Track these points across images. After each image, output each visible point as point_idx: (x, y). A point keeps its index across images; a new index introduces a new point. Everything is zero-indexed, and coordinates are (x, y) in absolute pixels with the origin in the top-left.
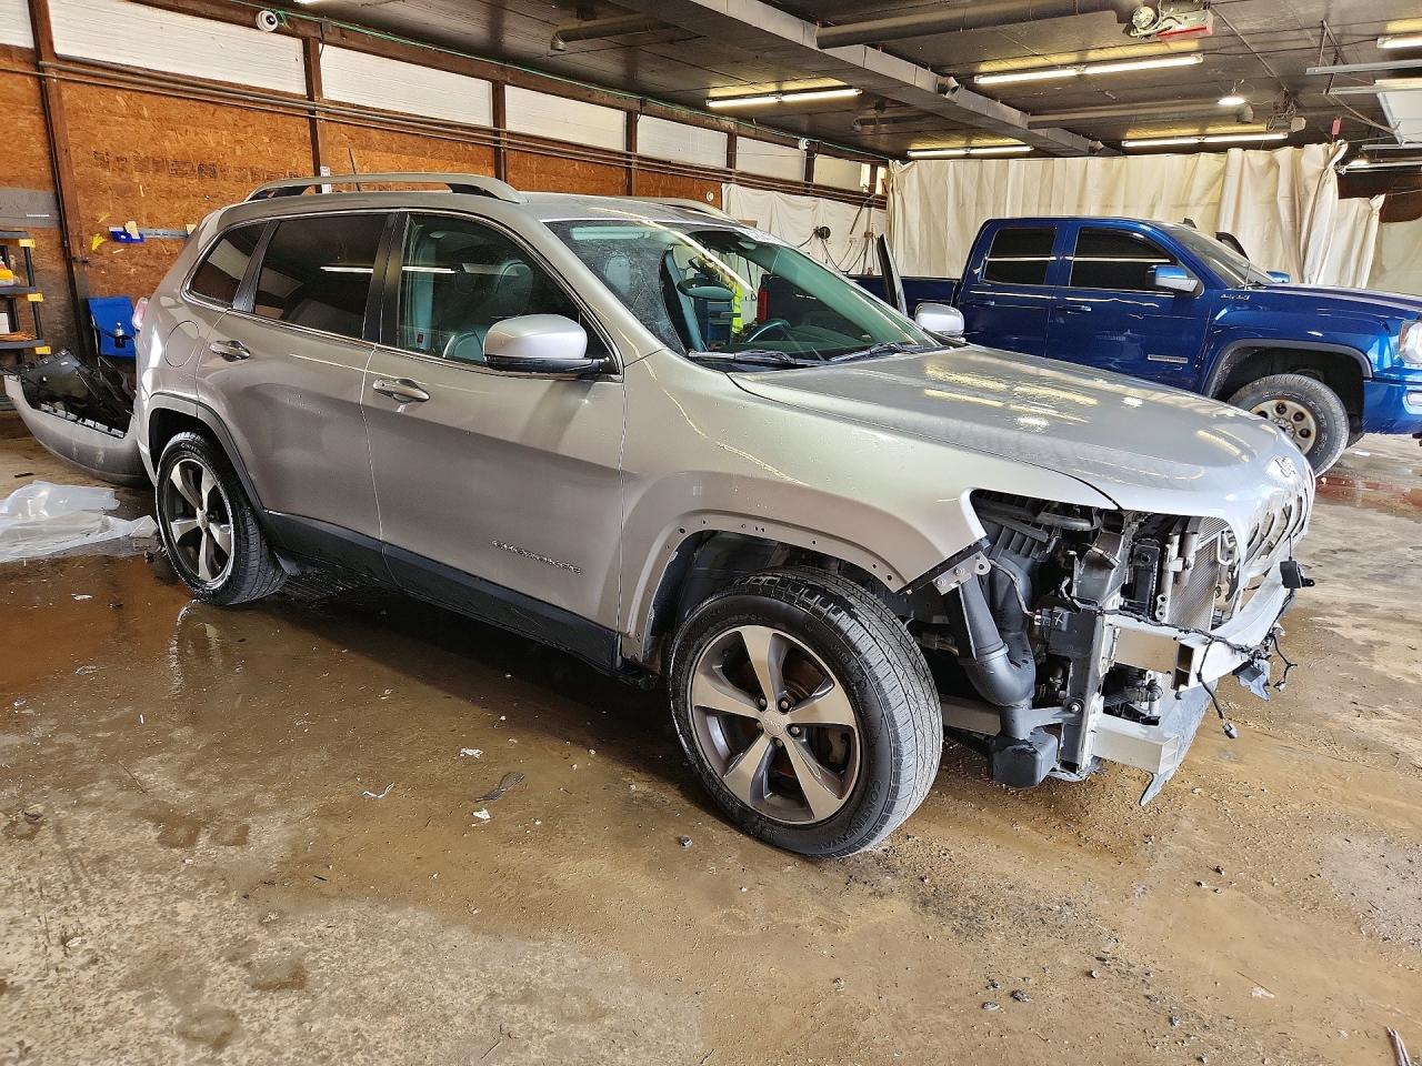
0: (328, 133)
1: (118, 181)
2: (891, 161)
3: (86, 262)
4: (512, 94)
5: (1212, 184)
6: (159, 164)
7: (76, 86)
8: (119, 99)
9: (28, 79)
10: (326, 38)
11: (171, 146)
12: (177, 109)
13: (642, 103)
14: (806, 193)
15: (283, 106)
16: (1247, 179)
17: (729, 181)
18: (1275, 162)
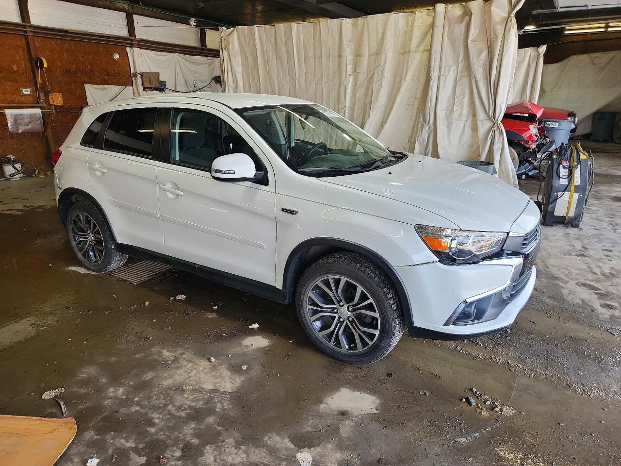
2: (220, 27)
5: (426, 34)
14: (202, 55)
16: (447, 28)
17: (131, 45)
18: (469, 13)
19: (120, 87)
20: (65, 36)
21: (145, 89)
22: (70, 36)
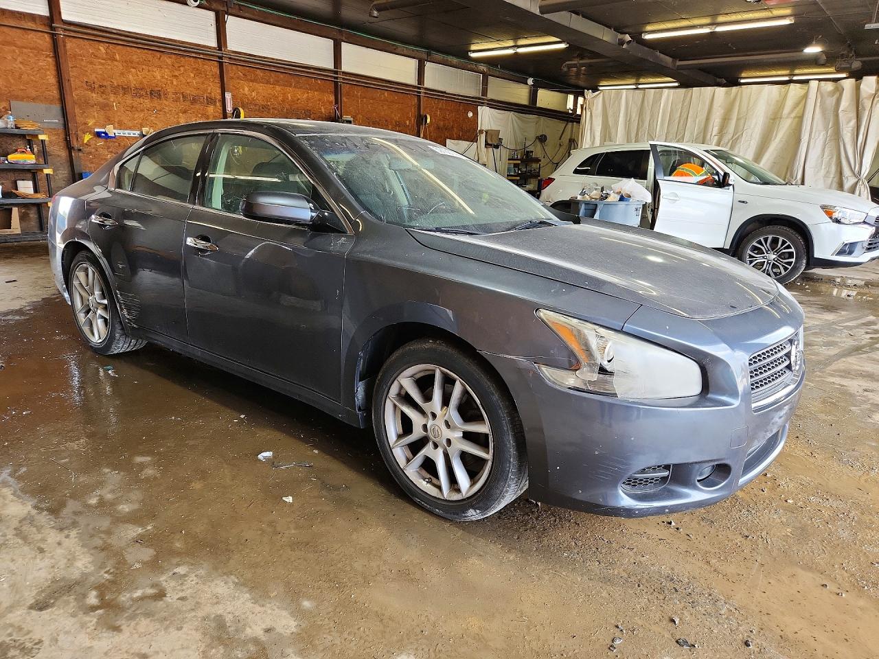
0: (230, 71)
1: (101, 100)
2: (586, 91)
3: (80, 150)
4: (346, 47)
5: (797, 104)
6: (126, 89)
7: (74, 40)
8: (101, 48)
9: (46, 35)
10: (230, 11)
11: (133, 79)
12: (137, 55)
13: (429, 54)
14: (531, 113)
15: (203, 54)
16: (819, 101)
17: (482, 104)
18: (840, 88)
19: (468, 143)
21: (487, 144)
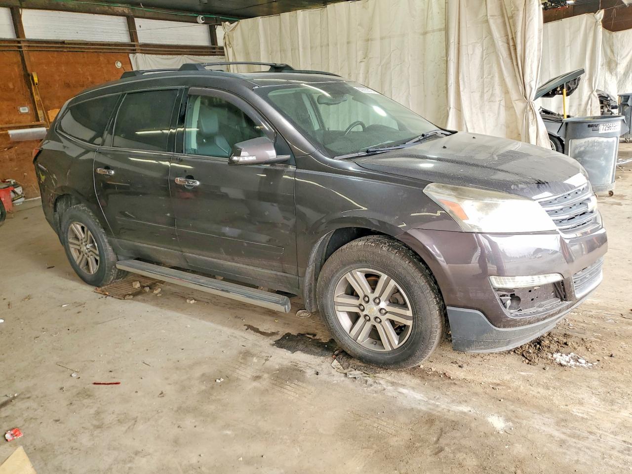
2: (222, 23)
14: (213, 54)
17: (134, 52)
20: (62, 47)
22: (67, 47)
